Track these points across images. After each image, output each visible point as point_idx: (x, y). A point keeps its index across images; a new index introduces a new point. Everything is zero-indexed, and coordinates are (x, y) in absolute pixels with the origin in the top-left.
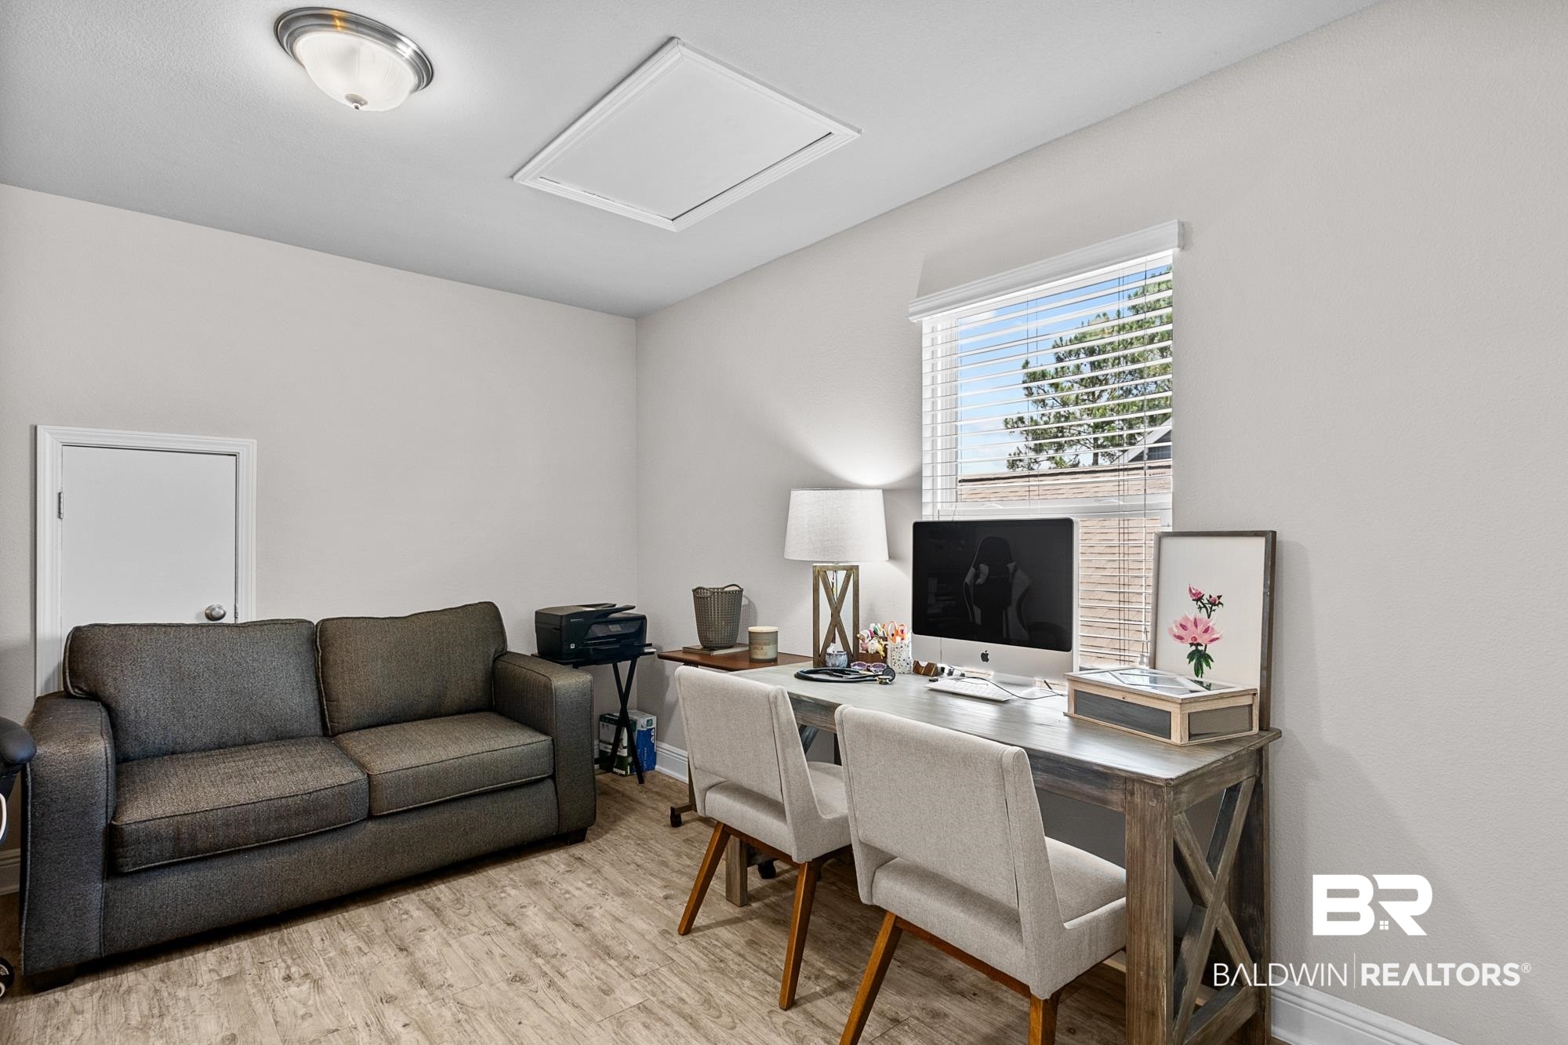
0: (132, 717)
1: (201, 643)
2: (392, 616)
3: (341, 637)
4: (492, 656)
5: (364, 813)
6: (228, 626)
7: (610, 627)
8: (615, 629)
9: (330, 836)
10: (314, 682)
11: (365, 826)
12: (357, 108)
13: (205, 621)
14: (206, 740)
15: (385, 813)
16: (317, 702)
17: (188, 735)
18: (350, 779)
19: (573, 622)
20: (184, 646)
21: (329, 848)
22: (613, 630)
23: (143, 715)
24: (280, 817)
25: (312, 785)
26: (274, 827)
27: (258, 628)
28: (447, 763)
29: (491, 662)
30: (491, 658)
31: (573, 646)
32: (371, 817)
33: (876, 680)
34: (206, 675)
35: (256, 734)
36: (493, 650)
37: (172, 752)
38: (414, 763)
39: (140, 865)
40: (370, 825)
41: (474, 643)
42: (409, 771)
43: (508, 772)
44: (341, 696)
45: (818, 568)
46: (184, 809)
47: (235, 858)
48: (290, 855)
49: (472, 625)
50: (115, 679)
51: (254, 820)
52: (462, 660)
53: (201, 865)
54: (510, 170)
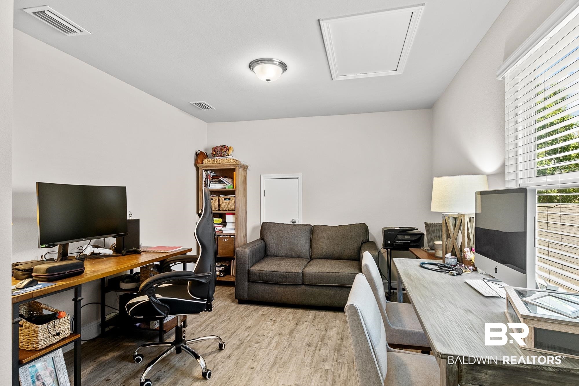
0: (269, 246)
1: (284, 229)
2: (333, 225)
3: (317, 231)
4: (361, 242)
5: (301, 282)
6: (296, 225)
7: (405, 236)
8: (407, 237)
9: (293, 286)
10: (309, 243)
11: (302, 286)
12: (268, 82)
13: (292, 223)
14: (283, 254)
15: (307, 284)
16: (309, 249)
17: (279, 252)
18: (297, 271)
19: (389, 233)
20: (280, 229)
21: (293, 289)
22: (406, 238)
23: (271, 245)
24: (280, 277)
25: (289, 271)
26: (279, 279)
27: (298, 226)
28: (324, 273)
29: (360, 244)
30: (361, 243)
31: (389, 242)
32: (303, 284)
33: (449, 273)
34: (284, 237)
35: (294, 255)
36: (362, 240)
37: (276, 256)
38: (316, 271)
39: (253, 280)
40: (303, 286)
41: (355, 237)
42: (313, 273)
43: (344, 281)
44: (314, 248)
45: (444, 215)
46: (262, 269)
47: (272, 285)
48: (284, 288)
49: (355, 231)
50: (267, 236)
51: (275, 276)
52: (350, 242)
53: (265, 284)
54: (330, 78)
